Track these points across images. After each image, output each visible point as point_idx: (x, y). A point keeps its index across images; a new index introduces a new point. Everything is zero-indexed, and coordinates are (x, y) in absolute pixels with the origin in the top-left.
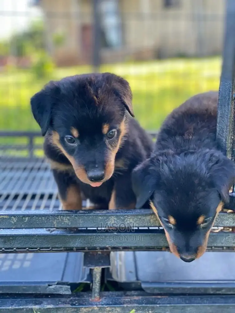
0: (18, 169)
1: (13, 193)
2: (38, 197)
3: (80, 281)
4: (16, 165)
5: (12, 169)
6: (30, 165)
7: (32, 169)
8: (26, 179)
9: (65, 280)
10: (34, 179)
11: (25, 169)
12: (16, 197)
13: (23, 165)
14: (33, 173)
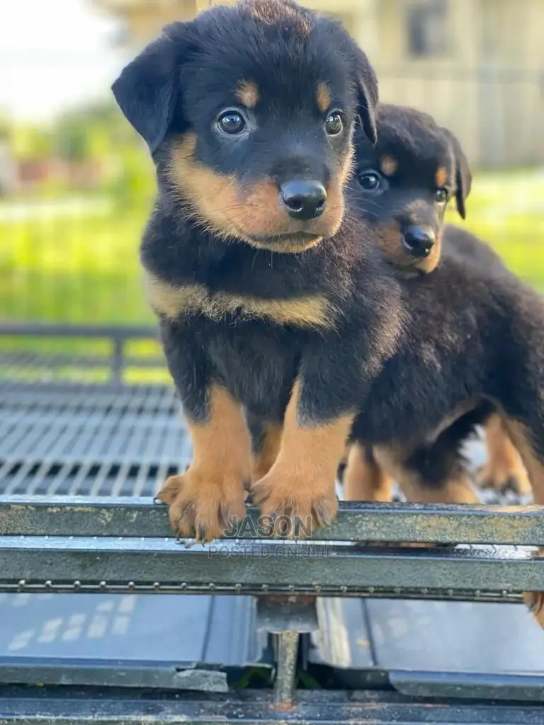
0: (93, 409)
1: (87, 462)
2: (143, 472)
3: (245, 664)
4: (90, 401)
5: (79, 409)
6: (120, 402)
7: (124, 410)
8: (114, 431)
9: (210, 660)
10: (131, 432)
11: (109, 410)
12: (94, 471)
13: (104, 401)
14: (129, 420)
